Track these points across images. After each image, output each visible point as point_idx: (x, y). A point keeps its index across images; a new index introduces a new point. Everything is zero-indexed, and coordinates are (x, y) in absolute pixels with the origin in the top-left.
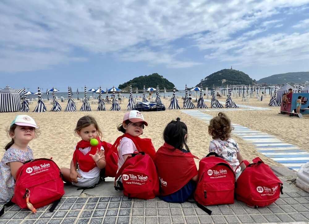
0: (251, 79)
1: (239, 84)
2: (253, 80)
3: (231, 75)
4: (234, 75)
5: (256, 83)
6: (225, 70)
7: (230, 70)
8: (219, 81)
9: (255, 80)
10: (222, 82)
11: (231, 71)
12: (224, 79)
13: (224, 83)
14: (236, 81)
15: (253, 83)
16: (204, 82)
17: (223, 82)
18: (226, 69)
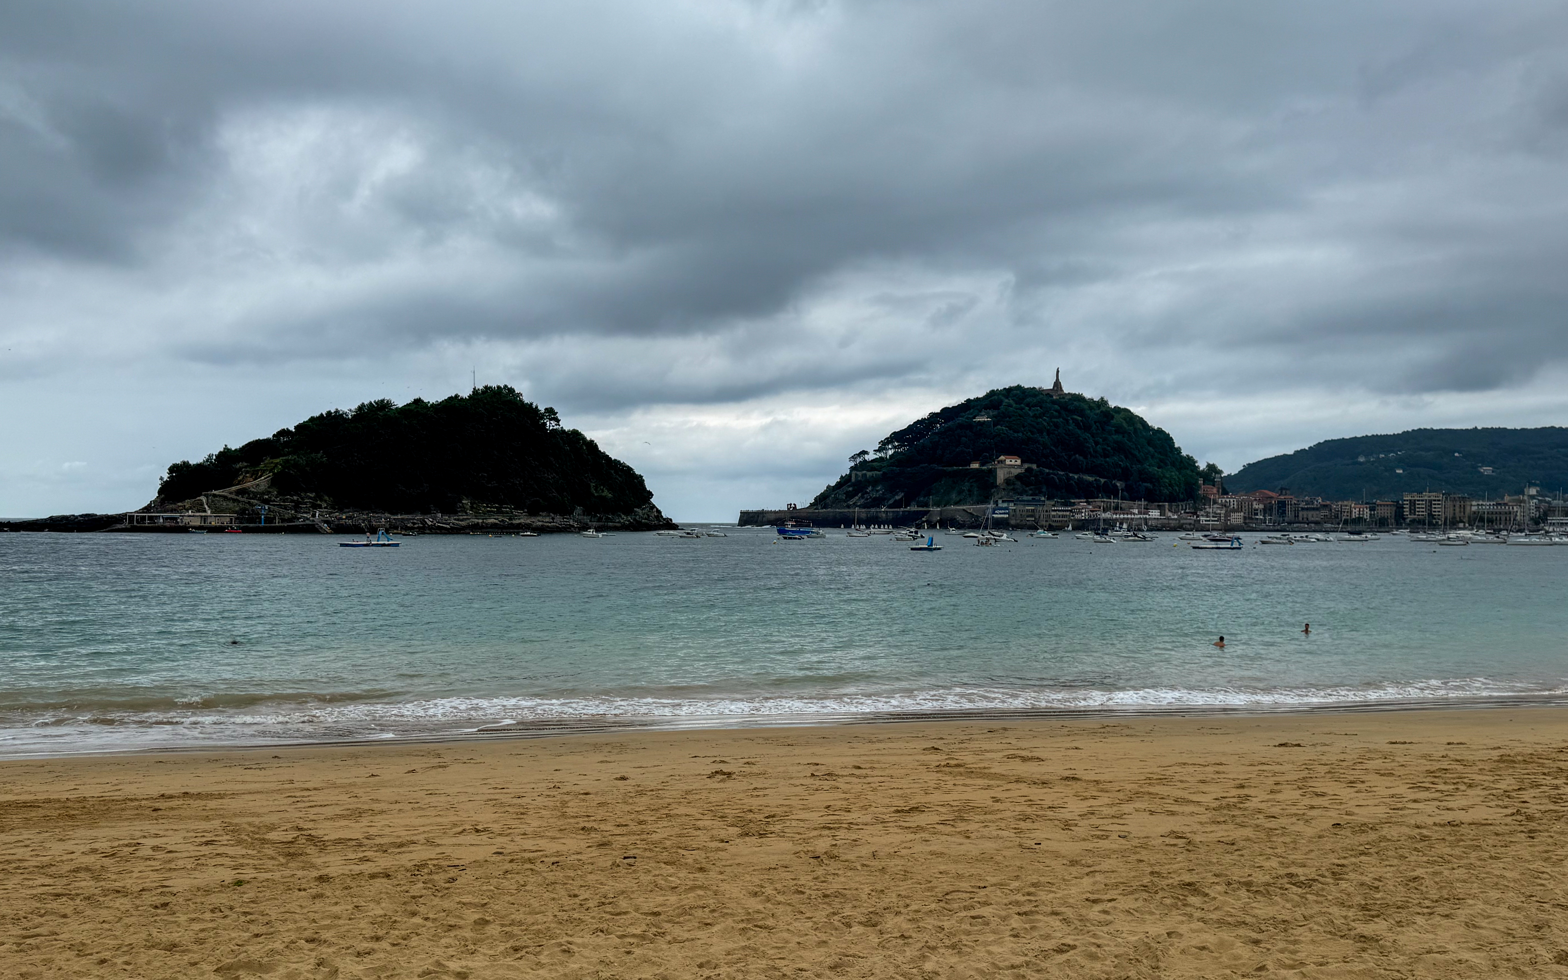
0: (1189, 462)
1: (1111, 492)
2: (1202, 466)
3: (1056, 426)
4: (1072, 426)
5: (1225, 492)
6: (1016, 393)
7: (1048, 394)
8: (975, 466)
9: (1212, 468)
10: (992, 473)
11: (1054, 402)
12: (1010, 453)
13: (1008, 481)
14: (1090, 471)
15: (1204, 489)
16: (873, 469)
17: (1001, 475)
18: (1019, 387)
